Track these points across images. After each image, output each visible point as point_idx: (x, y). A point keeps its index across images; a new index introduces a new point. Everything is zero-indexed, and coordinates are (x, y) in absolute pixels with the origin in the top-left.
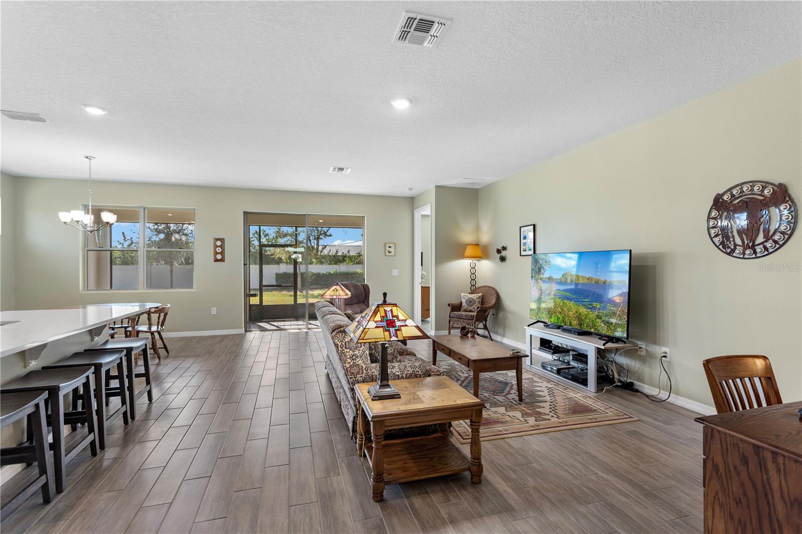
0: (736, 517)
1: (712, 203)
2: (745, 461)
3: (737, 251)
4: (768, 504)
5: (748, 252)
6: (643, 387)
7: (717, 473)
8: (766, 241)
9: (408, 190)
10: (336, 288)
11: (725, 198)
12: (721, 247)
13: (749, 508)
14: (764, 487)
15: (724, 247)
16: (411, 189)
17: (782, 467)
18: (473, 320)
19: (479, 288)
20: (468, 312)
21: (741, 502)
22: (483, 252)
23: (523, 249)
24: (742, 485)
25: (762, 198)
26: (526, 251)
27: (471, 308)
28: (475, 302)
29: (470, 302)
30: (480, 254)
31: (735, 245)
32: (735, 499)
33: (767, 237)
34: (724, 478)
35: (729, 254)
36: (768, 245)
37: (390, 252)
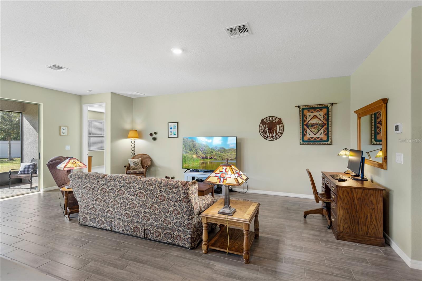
0: (346, 208)
1: (261, 122)
2: (348, 193)
3: (268, 138)
4: (354, 202)
5: (271, 138)
6: (236, 189)
7: (341, 199)
8: (276, 135)
9: (88, 91)
10: (74, 162)
11: (265, 120)
12: (263, 136)
13: (349, 205)
14: (353, 198)
15: (264, 137)
16: (91, 91)
17: (357, 192)
18: (144, 173)
19: (137, 155)
20: (135, 169)
21: (347, 204)
22: (139, 135)
23: (170, 134)
24: (347, 199)
25: (275, 122)
26: (172, 135)
27: (137, 167)
28: (138, 163)
29: (136, 163)
30: (137, 136)
31: (268, 136)
32: (345, 204)
33: (276, 134)
34: (343, 199)
35: (266, 139)
36: (277, 136)
37: (63, 133)
